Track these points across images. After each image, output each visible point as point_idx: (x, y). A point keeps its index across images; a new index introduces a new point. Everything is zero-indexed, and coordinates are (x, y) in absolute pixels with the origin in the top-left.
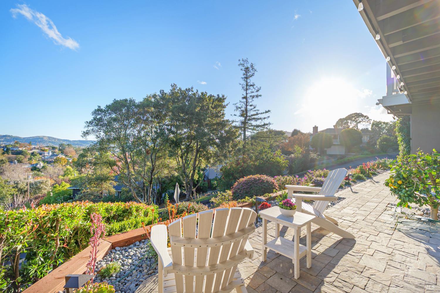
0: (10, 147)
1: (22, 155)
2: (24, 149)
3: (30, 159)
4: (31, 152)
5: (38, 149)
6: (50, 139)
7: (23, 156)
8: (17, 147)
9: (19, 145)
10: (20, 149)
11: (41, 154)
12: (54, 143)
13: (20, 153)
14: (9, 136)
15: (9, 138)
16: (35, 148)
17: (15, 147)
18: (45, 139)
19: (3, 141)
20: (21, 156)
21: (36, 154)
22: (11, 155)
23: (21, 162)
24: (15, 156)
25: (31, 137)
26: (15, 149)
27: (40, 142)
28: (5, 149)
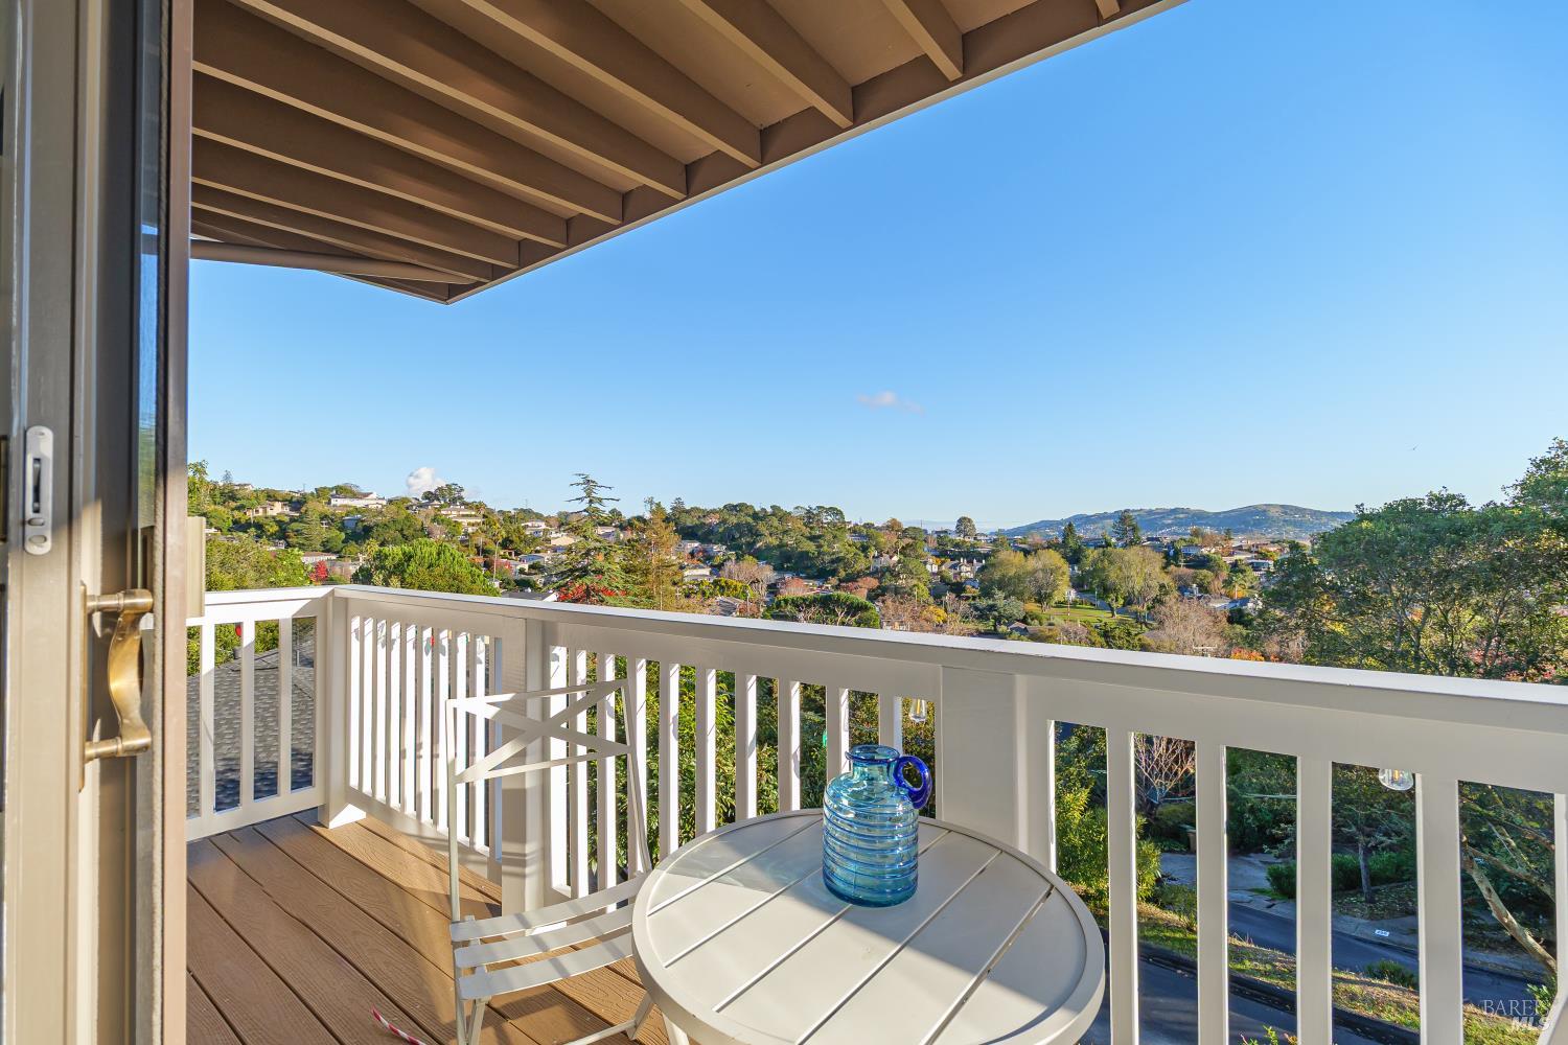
0: (1180, 545)
1: (1209, 569)
2: (1213, 551)
3: (1228, 583)
4: (1229, 560)
5: (1249, 551)
6: (1286, 513)
7: (1210, 573)
8: (1196, 545)
9: (1200, 539)
10: (1205, 551)
11: (1256, 568)
12: (1301, 526)
13: (1203, 563)
14: (1183, 511)
15: (1181, 516)
16: (1240, 548)
17: (1191, 544)
18: (1273, 513)
19: (1169, 526)
20: (1205, 572)
21: (1243, 567)
22: (1183, 570)
23: (1207, 592)
24: (1192, 571)
25: (1232, 511)
26: (1193, 552)
27: (1258, 524)
28: (1172, 552)
